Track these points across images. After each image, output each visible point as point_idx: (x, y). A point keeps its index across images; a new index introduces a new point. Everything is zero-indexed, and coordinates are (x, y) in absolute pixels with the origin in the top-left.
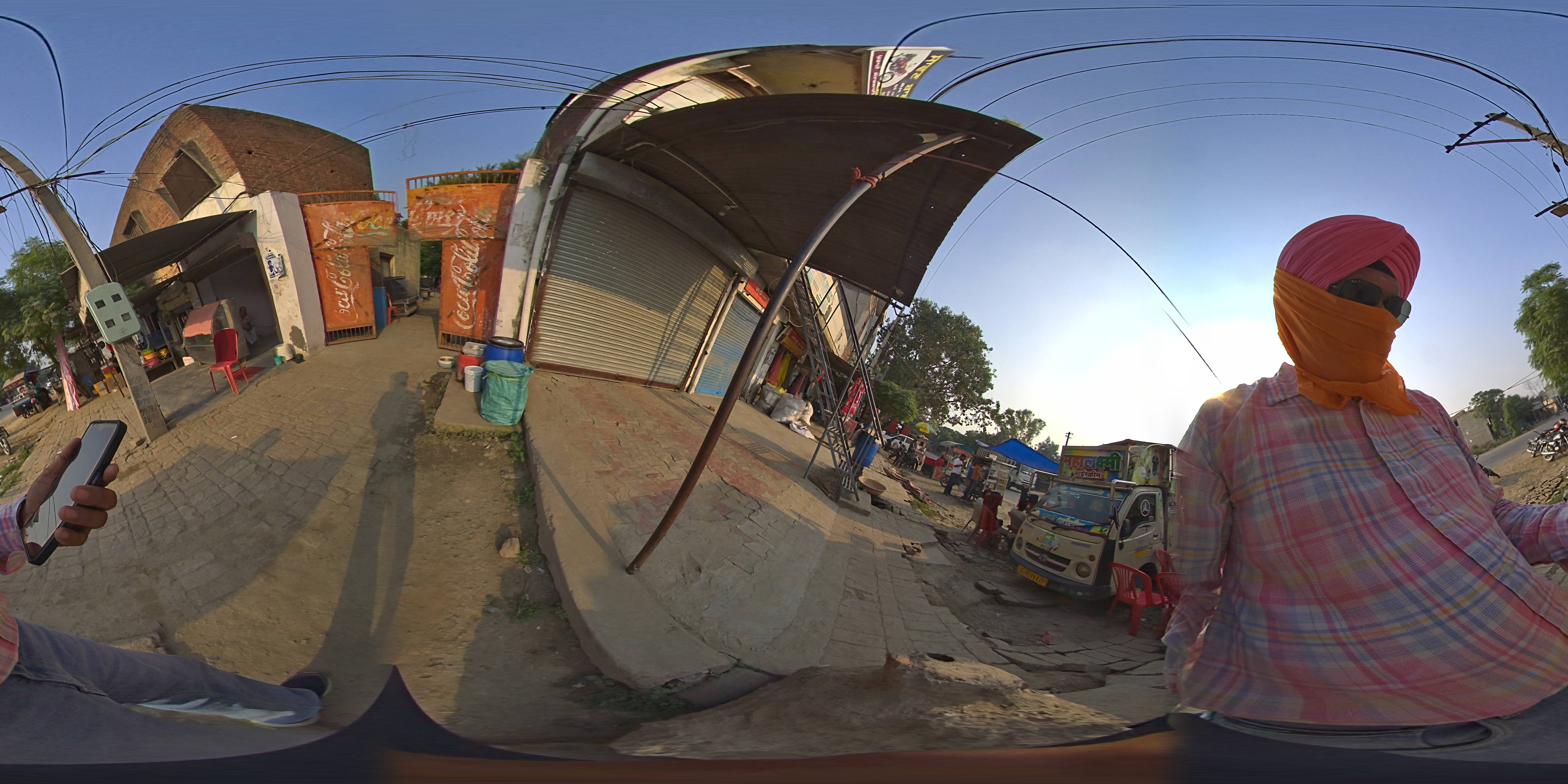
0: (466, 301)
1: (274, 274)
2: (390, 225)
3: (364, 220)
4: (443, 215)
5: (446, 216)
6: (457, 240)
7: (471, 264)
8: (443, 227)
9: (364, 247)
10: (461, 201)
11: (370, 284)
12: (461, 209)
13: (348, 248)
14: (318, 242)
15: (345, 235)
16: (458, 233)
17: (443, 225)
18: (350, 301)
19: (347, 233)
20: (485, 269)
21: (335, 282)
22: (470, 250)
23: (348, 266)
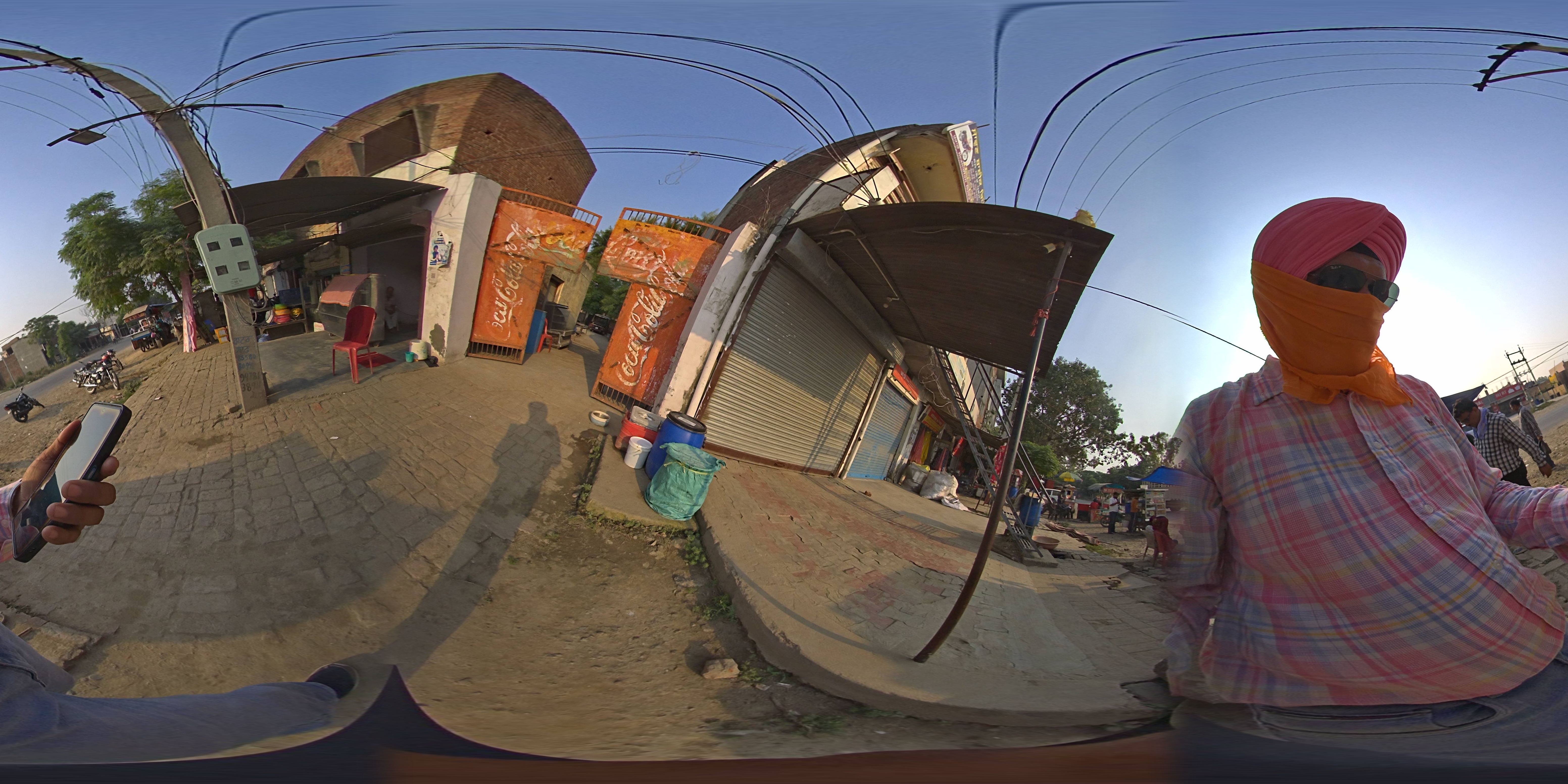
0: (636, 355)
1: (436, 261)
2: (581, 249)
3: (556, 234)
4: (642, 256)
5: (645, 258)
6: (646, 287)
7: (652, 316)
8: (638, 269)
9: (544, 263)
10: (665, 247)
11: (534, 304)
12: (662, 255)
13: (527, 258)
14: (497, 243)
15: (530, 245)
16: (649, 279)
17: (638, 266)
18: (507, 316)
19: (533, 243)
20: (665, 326)
21: (498, 291)
22: (655, 301)
23: (518, 278)
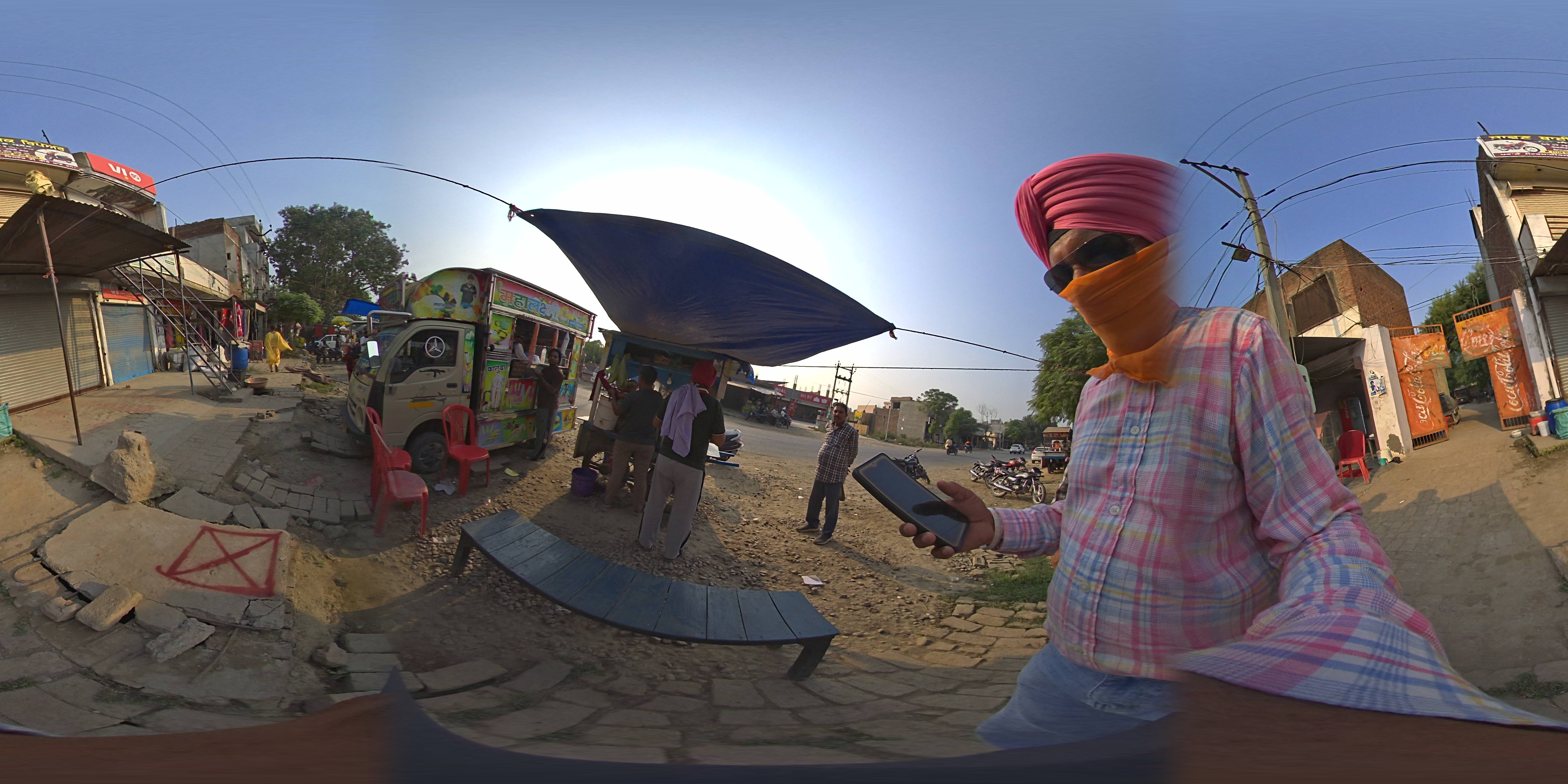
0: (1513, 392)
1: (1374, 393)
2: (1444, 351)
3: (1427, 349)
4: (1481, 338)
5: (1483, 338)
6: (1494, 353)
7: (1508, 367)
8: (1483, 346)
9: (1430, 370)
12: (1490, 332)
13: (1421, 371)
14: (1401, 368)
15: (1418, 362)
16: (1494, 349)
18: (1426, 413)
19: (1419, 360)
20: (1518, 367)
21: (1415, 399)
22: (1504, 358)
23: (1422, 386)
